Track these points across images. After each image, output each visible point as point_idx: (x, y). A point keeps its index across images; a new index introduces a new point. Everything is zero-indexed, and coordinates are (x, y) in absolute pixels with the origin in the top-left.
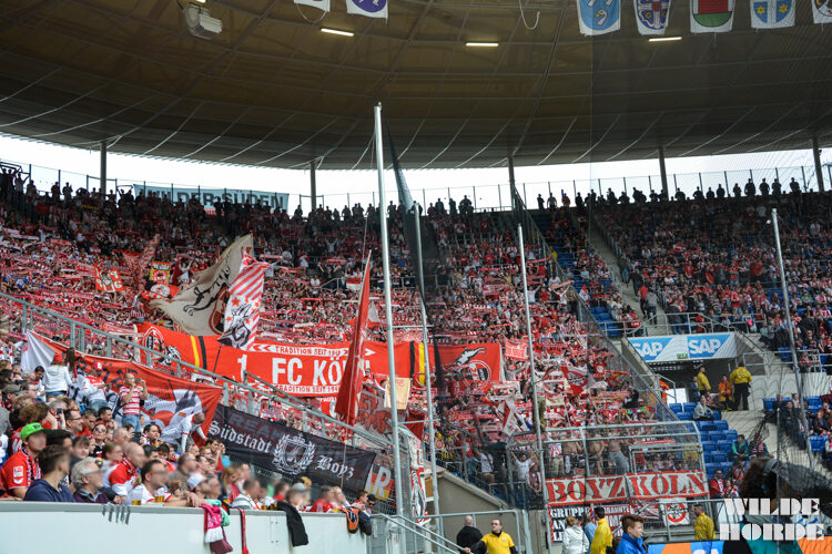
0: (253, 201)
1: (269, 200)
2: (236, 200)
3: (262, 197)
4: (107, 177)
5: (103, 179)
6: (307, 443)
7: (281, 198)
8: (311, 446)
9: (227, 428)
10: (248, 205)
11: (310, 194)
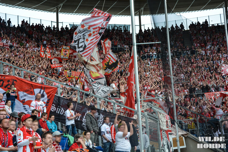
0: (116, 28)
1: (122, 28)
2: (109, 28)
3: (119, 26)
4: (59, 22)
5: (58, 22)
6: (99, 114)
7: (127, 27)
8: (101, 116)
9: (59, 108)
10: (113, 29)
11: (139, 24)
